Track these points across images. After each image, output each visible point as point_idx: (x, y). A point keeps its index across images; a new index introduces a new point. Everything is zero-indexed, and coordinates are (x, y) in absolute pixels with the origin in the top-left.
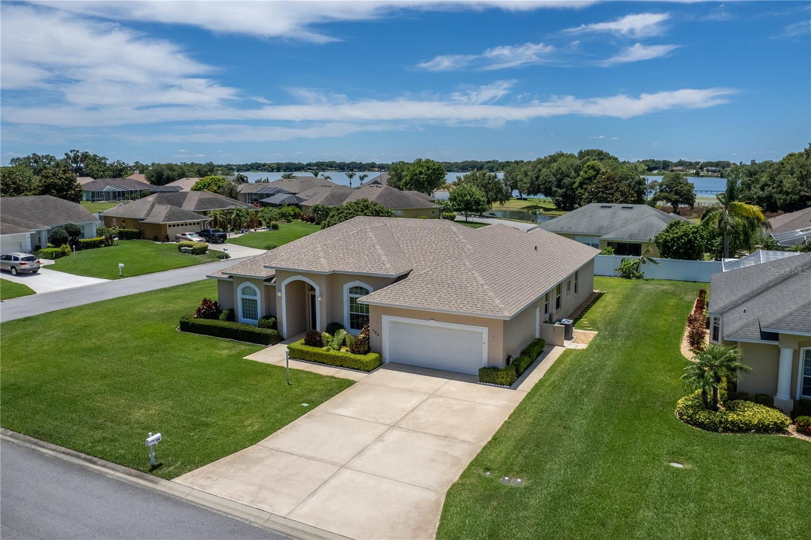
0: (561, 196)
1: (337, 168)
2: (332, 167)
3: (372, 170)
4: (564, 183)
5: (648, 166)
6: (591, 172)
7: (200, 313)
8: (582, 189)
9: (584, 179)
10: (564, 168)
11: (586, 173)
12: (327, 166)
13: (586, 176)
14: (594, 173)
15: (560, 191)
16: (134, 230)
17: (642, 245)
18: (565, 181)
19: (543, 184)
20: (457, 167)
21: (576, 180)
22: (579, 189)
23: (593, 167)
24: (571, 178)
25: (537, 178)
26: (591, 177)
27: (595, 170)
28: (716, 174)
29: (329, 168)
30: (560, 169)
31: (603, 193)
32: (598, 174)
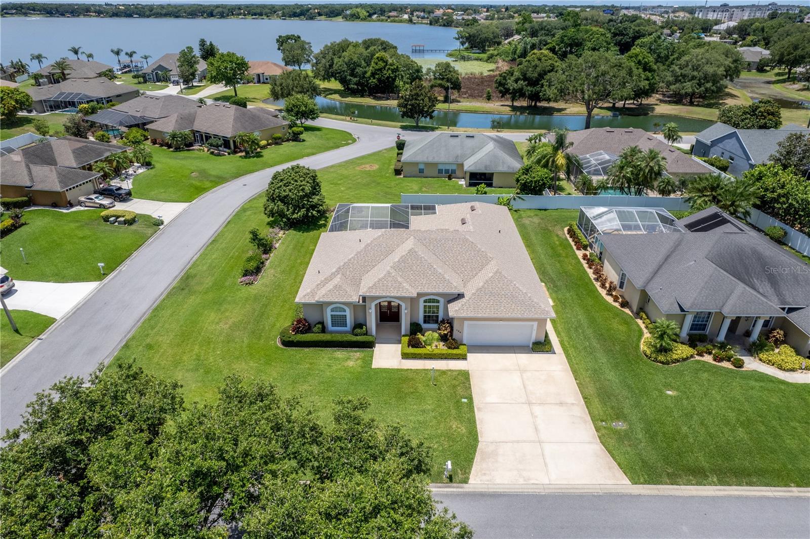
0: (356, 84)
1: (42, 12)
2: (35, 11)
3: (88, 15)
4: (357, 72)
5: (368, 12)
6: (381, 64)
7: (297, 330)
8: (374, 78)
9: (376, 70)
10: (355, 59)
11: (376, 64)
12: (28, 9)
13: (377, 67)
14: (383, 64)
15: (355, 80)
16: (20, 199)
17: (494, 175)
18: (357, 70)
19: (338, 73)
20: (185, 12)
21: (367, 69)
22: (372, 78)
23: (381, 59)
24: (362, 68)
25: (331, 66)
26: (382, 69)
27: (384, 62)
28: (425, 21)
29: (32, 12)
30: (352, 59)
31: (416, 99)
32: (386, 65)
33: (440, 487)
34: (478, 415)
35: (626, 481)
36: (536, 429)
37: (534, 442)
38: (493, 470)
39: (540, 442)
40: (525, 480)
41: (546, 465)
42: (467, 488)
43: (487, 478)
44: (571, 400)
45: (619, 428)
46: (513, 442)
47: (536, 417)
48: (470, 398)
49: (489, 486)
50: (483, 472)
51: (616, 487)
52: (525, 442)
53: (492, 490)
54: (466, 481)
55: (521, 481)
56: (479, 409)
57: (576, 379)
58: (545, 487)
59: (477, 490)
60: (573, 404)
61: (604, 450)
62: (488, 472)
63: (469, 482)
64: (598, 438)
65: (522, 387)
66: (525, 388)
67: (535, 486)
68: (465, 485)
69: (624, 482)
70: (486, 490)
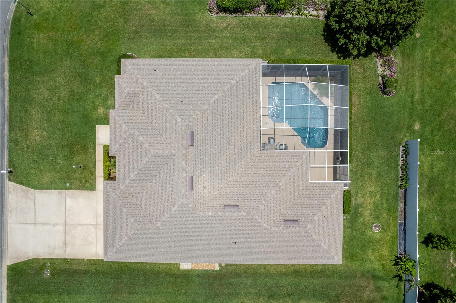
33: (7, 166)
34: (55, 192)
35: (9, 263)
36: (44, 224)
37: (35, 220)
38: (16, 195)
39: (35, 224)
40: (10, 210)
41: (19, 224)
42: (6, 180)
43: (12, 191)
44: (69, 250)
45: (45, 273)
46: (35, 208)
47: (54, 226)
48: (70, 189)
49: (7, 192)
50: (16, 190)
51: (6, 257)
52: (35, 215)
53: (5, 193)
54: (10, 180)
55: (10, 209)
56: (60, 193)
57: (87, 259)
58: (7, 220)
59: (5, 185)
60: (65, 251)
61: (29, 258)
62: (15, 192)
63: (9, 182)
64: (37, 257)
65: (80, 223)
66: (79, 224)
67: (7, 215)
68: (8, 179)
69: (9, 262)
70: (5, 190)
